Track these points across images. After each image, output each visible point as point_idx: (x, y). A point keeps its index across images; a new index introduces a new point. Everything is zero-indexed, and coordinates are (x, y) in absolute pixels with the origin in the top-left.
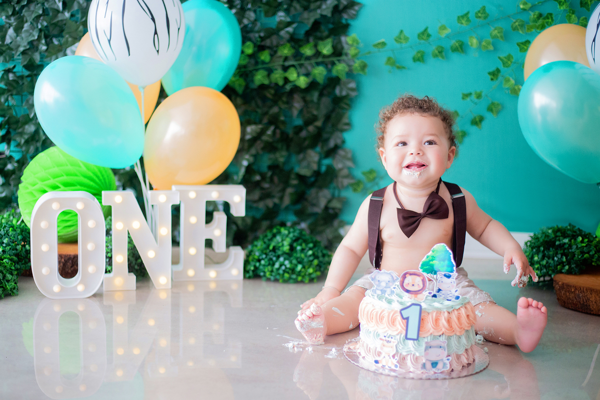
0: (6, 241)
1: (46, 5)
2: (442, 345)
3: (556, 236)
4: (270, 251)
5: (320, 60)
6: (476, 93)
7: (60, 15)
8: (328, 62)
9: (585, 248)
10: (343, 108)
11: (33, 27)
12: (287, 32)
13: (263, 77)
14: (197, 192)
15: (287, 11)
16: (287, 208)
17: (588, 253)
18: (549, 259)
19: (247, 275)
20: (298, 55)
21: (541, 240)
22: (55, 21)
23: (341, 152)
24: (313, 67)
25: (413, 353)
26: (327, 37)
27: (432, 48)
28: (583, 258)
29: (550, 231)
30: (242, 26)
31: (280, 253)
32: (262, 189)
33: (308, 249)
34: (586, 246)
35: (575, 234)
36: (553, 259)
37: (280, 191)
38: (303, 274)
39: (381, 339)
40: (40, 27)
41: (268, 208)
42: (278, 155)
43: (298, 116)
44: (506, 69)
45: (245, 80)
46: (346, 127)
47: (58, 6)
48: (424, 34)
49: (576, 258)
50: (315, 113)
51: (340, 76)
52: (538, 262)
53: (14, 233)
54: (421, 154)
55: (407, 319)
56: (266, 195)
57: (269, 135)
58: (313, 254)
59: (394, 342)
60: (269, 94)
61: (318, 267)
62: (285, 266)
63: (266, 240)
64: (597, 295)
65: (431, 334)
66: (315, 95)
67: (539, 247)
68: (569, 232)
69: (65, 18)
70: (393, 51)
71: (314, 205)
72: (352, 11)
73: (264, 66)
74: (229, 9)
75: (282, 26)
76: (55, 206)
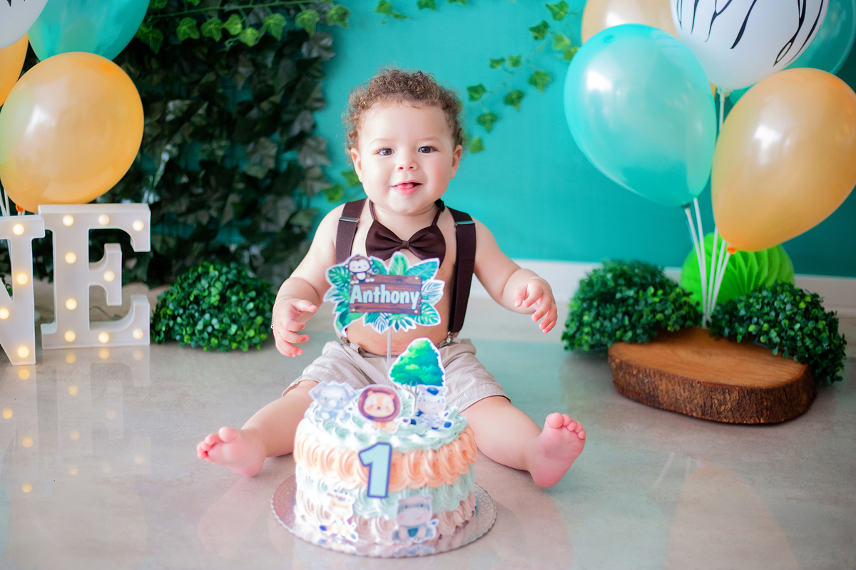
2: (425, 502)
3: (617, 285)
4: (191, 303)
5: (277, 3)
6: (511, 58)
8: (290, 7)
9: (658, 305)
10: (314, 77)
13: (190, 28)
14: (75, 217)
16: (229, 224)
17: (662, 312)
18: (605, 319)
19: (157, 338)
21: (596, 289)
23: (310, 142)
24: (267, 14)
25: (379, 515)
28: (654, 320)
29: (609, 276)
31: (204, 306)
32: (192, 195)
33: (248, 299)
34: (661, 301)
35: (644, 282)
36: (611, 321)
37: (218, 200)
38: (239, 339)
39: (329, 495)
41: (199, 224)
42: (215, 145)
43: (244, 88)
44: (557, 22)
45: (164, 32)
46: (318, 105)
49: (643, 320)
50: (270, 82)
51: (308, 30)
52: (589, 324)
54: (415, 168)
55: (370, 466)
56: (198, 205)
57: (200, 115)
58: (256, 308)
59: (350, 500)
60: (201, 54)
61: (263, 328)
62: (213, 326)
63: (185, 285)
64: (670, 382)
65: (407, 487)
66: (269, 59)
67: (591, 300)
68: (636, 279)
71: (269, 220)
73: (192, 11)
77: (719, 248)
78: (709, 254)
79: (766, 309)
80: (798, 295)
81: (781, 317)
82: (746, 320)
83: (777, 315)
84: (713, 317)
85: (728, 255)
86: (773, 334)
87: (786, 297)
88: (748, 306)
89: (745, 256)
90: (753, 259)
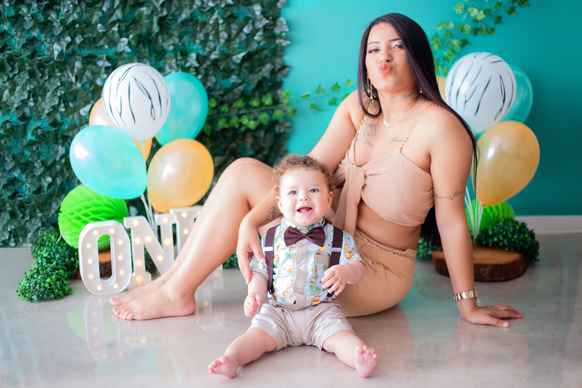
0: (57, 256)
1: (63, 79)
5: (263, 108)
7: (73, 86)
8: (270, 110)
10: (282, 141)
11: (54, 94)
12: (239, 90)
13: (224, 123)
14: (188, 213)
15: (239, 75)
19: (226, 266)
20: (248, 106)
22: (70, 90)
24: (259, 114)
26: (268, 91)
27: (342, 95)
30: (207, 87)
40: (59, 95)
43: (250, 149)
45: (212, 126)
47: (72, 80)
48: (336, 87)
50: (262, 145)
51: (279, 120)
52: (422, 244)
53: (62, 250)
54: (308, 200)
66: (262, 134)
69: (77, 88)
70: (314, 99)
72: (284, 72)
73: (225, 115)
74: (196, 76)
75: (235, 85)
76: (96, 233)
77: (478, 204)
78: (474, 210)
79: (501, 230)
81: (508, 232)
82: (492, 236)
83: (506, 233)
84: (478, 237)
85: (482, 209)
86: (505, 242)
87: (510, 224)
88: (493, 230)
89: (491, 208)
90: (494, 209)
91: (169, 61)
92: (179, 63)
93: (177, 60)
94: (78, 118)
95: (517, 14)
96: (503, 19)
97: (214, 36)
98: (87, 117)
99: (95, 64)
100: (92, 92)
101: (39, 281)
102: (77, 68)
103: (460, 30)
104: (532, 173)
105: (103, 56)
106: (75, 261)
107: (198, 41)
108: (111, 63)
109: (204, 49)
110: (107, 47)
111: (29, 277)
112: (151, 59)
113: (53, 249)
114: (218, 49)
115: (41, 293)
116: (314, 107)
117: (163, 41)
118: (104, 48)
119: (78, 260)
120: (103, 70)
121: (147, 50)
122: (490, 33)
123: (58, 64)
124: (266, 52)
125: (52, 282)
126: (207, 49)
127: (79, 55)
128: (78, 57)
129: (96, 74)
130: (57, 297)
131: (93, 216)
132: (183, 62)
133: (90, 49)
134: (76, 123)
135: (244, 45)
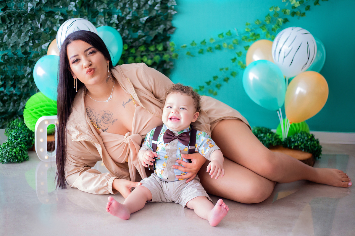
0: (21, 136)
1: (33, 25)
5: (157, 52)
6: (226, 68)
7: (39, 30)
8: (161, 54)
11: (26, 34)
12: (143, 40)
13: (132, 60)
15: (143, 30)
17: (271, 140)
20: (147, 50)
22: (37, 33)
24: (154, 56)
26: (161, 42)
27: (207, 48)
30: (123, 37)
34: (271, 137)
35: (266, 132)
40: (29, 35)
44: (239, 58)
45: (124, 61)
47: (38, 26)
48: (204, 42)
51: (166, 60)
53: (25, 132)
54: (177, 113)
68: (264, 132)
69: (41, 31)
70: (190, 49)
72: (171, 31)
73: (132, 55)
74: (117, 29)
75: (140, 37)
76: (46, 123)
77: (287, 122)
78: (284, 124)
79: (300, 139)
80: (308, 135)
81: (304, 140)
82: (294, 142)
85: (290, 125)
86: (302, 146)
87: (305, 135)
88: (294, 138)
89: (295, 125)
90: (297, 126)
91: (100, 19)
92: (106, 20)
93: (105, 18)
94: (41, 50)
95: (320, 5)
96: (311, 8)
97: (129, 5)
98: (46, 50)
99: (54, 17)
100: (50, 34)
101: (9, 150)
102: (42, 19)
103: (283, 12)
104: (323, 105)
105: (59, 12)
106: (32, 139)
107: (119, 8)
108: (63, 17)
109: (123, 13)
110: (61, 7)
111: (3, 148)
112: (89, 16)
113: (19, 131)
114: (131, 13)
115: (9, 158)
116: (189, 54)
117: (97, 6)
118: (59, 7)
119: (34, 139)
120: (58, 22)
121: (87, 11)
122: (302, 16)
123: (30, 16)
124: (161, 17)
125: (17, 151)
126: (125, 13)
127: (44, 11)
128: (43, 12)
129: (53, 23)
130: (19, 161)
131: (45, 112)
132: (109, 19)
133: (51, 7)
134: (39, 53)
135: (148, 12)
